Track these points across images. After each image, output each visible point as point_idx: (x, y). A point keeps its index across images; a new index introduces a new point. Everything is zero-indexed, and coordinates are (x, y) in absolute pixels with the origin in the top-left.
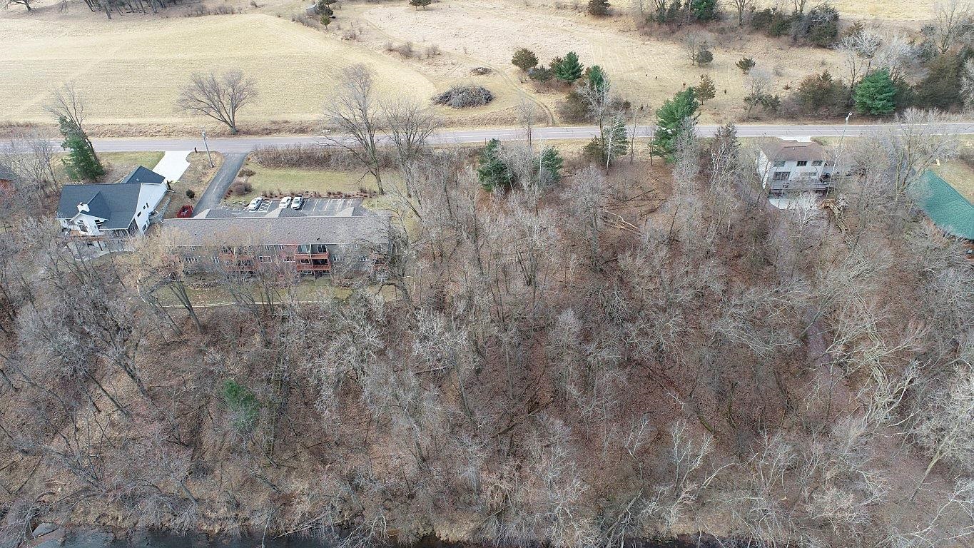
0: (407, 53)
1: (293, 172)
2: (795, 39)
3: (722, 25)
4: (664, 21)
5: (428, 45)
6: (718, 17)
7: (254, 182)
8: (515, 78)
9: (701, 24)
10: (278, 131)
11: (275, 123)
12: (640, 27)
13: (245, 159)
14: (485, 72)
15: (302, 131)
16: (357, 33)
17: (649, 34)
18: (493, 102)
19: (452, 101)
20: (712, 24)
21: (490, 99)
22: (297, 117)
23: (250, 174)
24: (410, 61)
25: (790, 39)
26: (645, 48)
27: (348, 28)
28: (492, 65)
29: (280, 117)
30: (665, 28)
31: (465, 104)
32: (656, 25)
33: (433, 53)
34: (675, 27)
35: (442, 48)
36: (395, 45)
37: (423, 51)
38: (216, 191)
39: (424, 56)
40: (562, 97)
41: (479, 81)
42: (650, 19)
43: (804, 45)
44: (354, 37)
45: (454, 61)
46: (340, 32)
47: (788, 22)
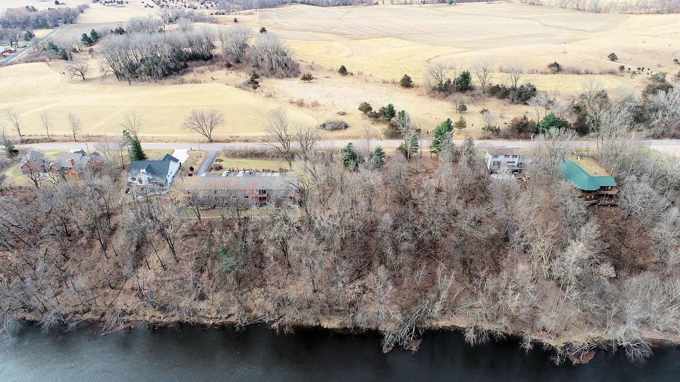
0: (301, 104)
1: (243, 160)
2: (513, 100)
3: (474, 92)
4: (442, 90)
5: (313, 100)
6: (471, 89)
7: (223, 164)
8: (360, 117)
9: (462, 92)
10: (234, 141)
11: (232, 137)
12: (429, 93)
13: (218, 154)
14: (344, 114)
15: (247, 141)
16: (273, 94)
17: (434, 97)
18: (348, 129)
19: (326, 128)
20: (468, 92)
21: (346, 127)
22: (243, 134)
23: (221, 161)
24: (302, 108)
25: (510, 100)
26: (431, 104)
27: (267, 91)
28: (348, 111)
29: (234, 135)
30: (442, 93)
31: (333, 129)
32: (437, 92)
33: (315, 105)
34: (447, 93)
35: (320, 102)
36: (294, 100)
37: (309, 103)
38: (203, 168)
39: (310, 106)
40: (386, 127)
41: (341, 118)
42: (434, 89)
43: (517, 103)
44: (271, 96)
45: (327, 109)
46: (262, 93)
47: (509, 91)
